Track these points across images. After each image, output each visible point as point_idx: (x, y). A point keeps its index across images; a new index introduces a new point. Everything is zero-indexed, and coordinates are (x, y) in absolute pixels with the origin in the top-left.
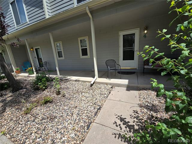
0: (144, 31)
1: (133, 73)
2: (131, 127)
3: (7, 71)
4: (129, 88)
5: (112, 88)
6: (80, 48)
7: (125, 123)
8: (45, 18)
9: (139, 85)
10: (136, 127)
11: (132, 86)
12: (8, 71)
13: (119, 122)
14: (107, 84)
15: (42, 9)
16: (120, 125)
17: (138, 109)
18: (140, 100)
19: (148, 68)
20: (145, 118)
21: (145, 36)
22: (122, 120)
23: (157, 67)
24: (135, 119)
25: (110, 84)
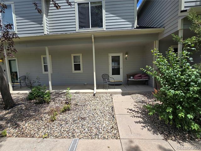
0: (126, 55)
1: (121, 85)
2: (138, 112)
3: (4, 83)
4: (123, 94)
5: (111, 95)
6: (73, 64)
7: (133, 111)
8: (43, 32)
9: (129, 92)
10: (140, 111)
11: (125, 93)
12: (6, 84)
13: (130, 111)
14: (106, 93)
15: (41, 25)
16: (131, 112)
17: (136, 104)
18: (134, 100)
19: (131, 80)
20: (142, 107)
21: (126, 59)
22: (130, 110)
23: (137, 79)
24: (137, 108)
25: (109, 93)
